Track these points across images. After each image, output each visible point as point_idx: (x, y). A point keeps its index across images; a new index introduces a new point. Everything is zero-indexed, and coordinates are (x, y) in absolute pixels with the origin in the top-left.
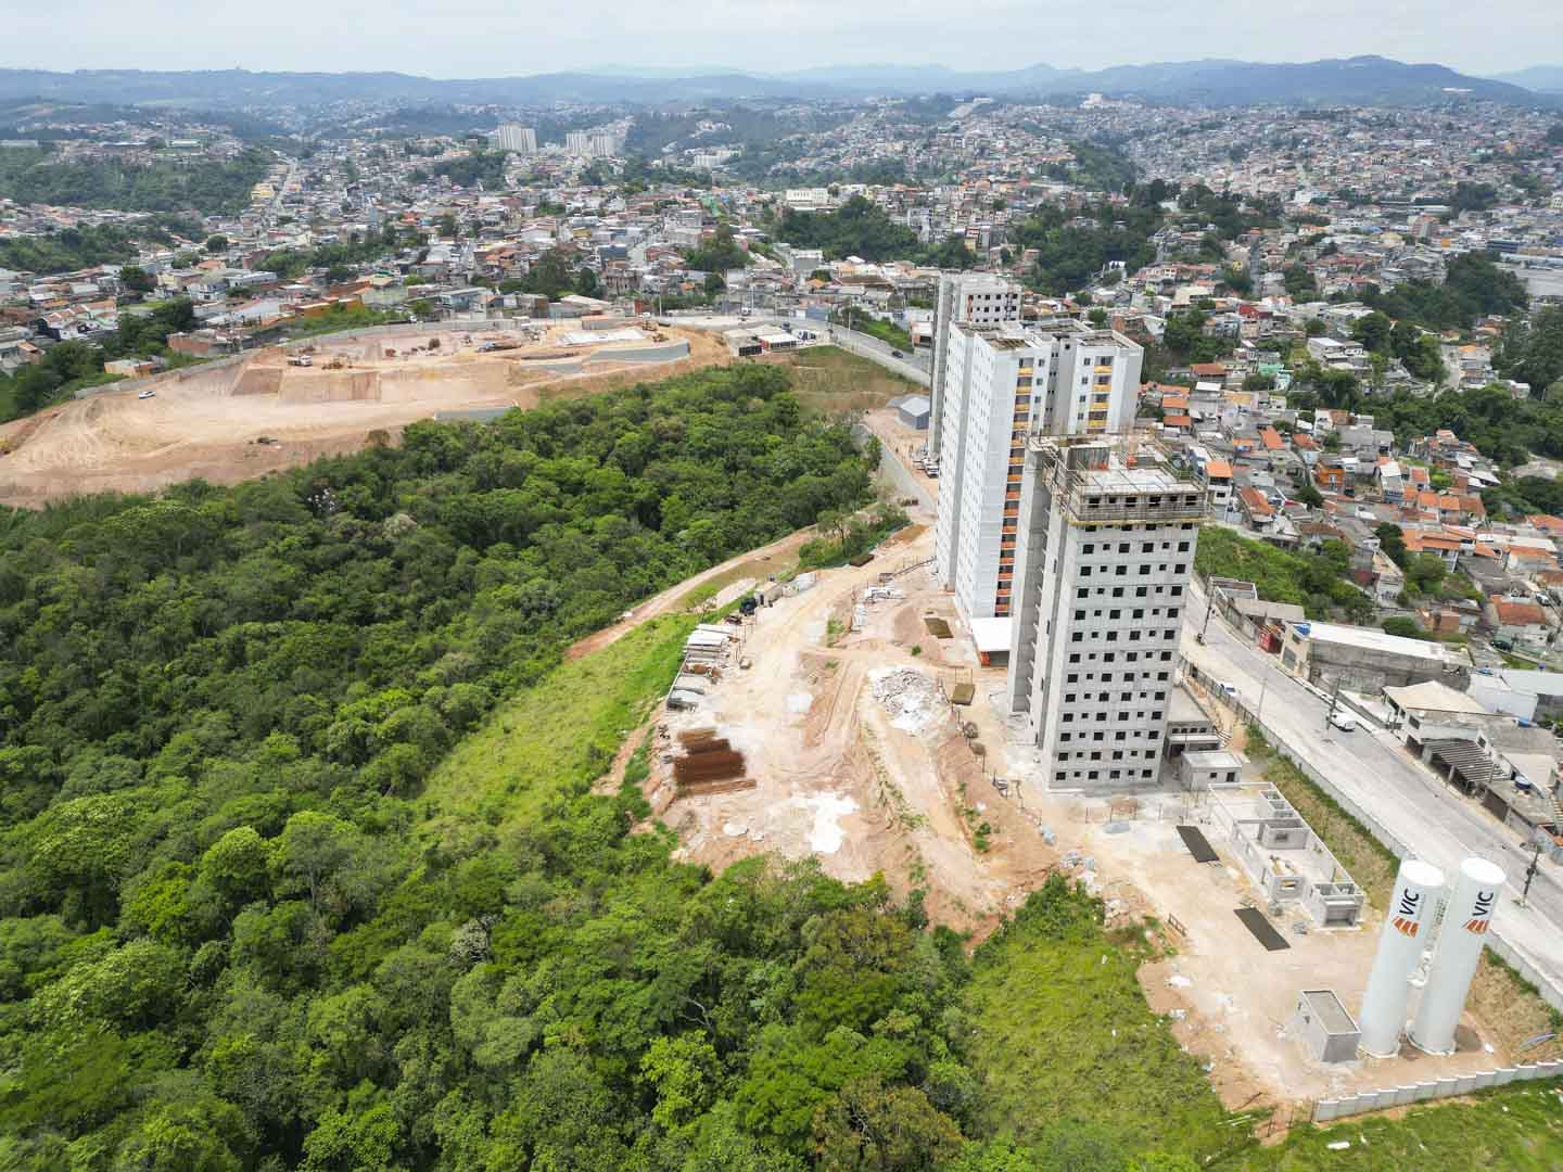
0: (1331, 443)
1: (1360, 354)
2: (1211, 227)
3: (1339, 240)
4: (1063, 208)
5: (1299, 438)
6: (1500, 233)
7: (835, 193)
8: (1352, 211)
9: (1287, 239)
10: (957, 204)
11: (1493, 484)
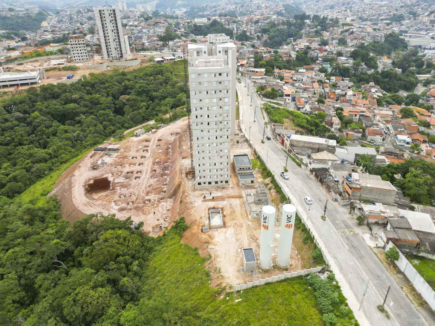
0: (335, 86)
1: (351, 61)
2: (319, 27)
3: (354, 30)
4: (276, 22)
5: (325, 85)
6: (403, 28)
7: (209, 19)
8: (362, 23)
9: (340, 30)
10: (245, 22)
11: (381, 97)
